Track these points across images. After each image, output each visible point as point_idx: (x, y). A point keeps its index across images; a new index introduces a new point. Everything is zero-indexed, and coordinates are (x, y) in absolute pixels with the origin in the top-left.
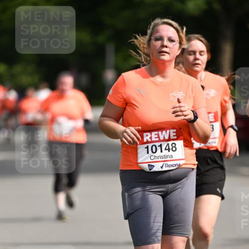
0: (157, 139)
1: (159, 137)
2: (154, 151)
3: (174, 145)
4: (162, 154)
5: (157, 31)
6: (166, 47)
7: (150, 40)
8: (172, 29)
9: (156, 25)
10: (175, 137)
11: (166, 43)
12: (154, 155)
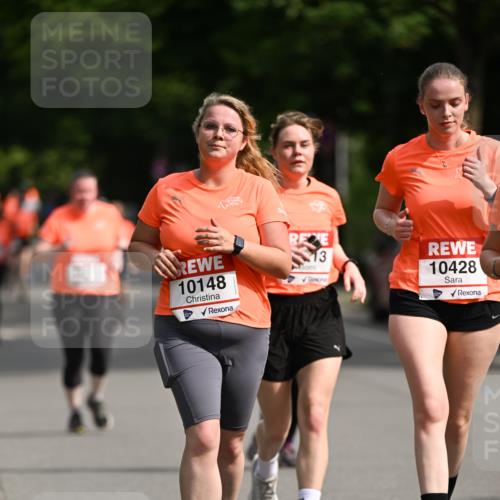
0: (195, 271)
1: (197, 268)
2: (192, 289)
3: (221, 279)
4: (203, 294)
5: (211, 115)
6: (221, 139)
7: (199, 125)
8: (232, 112)
9: (210, 104)
10: (222, 267)
11: (221, 133)
12: (191, 295)
